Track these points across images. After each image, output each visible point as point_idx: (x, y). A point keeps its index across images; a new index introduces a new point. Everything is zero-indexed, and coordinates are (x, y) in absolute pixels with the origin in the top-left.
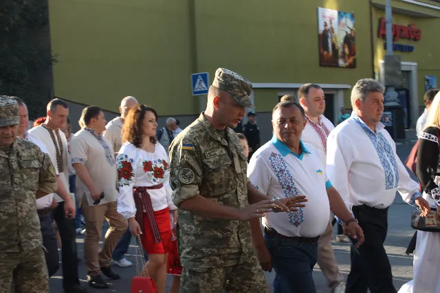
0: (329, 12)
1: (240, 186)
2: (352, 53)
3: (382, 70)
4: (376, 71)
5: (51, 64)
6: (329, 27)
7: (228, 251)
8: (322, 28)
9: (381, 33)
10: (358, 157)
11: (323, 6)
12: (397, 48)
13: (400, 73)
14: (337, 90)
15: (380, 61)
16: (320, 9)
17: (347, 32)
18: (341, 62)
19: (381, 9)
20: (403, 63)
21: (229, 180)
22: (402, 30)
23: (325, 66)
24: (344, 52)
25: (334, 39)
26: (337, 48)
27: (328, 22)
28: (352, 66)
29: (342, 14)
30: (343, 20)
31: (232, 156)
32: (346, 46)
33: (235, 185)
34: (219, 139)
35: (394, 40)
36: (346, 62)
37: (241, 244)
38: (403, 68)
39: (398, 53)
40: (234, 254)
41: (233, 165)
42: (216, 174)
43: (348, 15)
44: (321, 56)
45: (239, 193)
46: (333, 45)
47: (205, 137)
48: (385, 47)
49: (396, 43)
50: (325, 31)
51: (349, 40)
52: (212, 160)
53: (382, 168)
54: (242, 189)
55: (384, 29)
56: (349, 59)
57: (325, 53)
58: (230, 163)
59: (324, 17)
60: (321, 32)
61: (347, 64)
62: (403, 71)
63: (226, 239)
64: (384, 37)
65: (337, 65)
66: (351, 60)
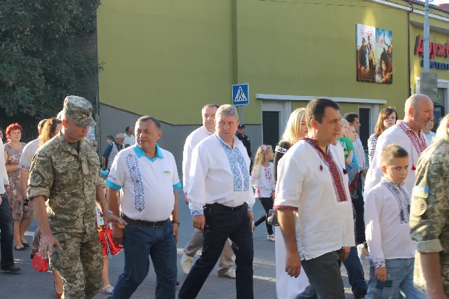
0: (368, 29)
1: (87, 184)
2: (389, 69)
3: (418, 87)
4: (412, 87)
5: (97, 71)
6: (366, 43)
7: (75, 231)
8: (360, 44)
9: (418, 50)
10: (213, 165)
11: (362, 23)
12: (434, 65)
13: (436, 90)
14: (373, 105)
15: (416, 78)
16: (359, 25)
17: (384, 49)
18: (378, 78)
19: (419, 27)
20: (439, 80)
21: (78, 180)
22: (438, 48)
23: (362, 81)
24: (381, 68)
25: (371, 55)
26: (374, 64)
27: (366, 39)
28: (389, 82)
29: (380, 30)
30: (381, 37)
31: (80, 162)
32: (383, 62)
33: (83, 183)
34: (69, 150)
35: (430, 58)
36: (382, 77)
37: (85, 227)
38: (440, 86)
39: (434, 71)
40: (80, 233)
41: (81, 168)
42: (64, 177)
43: (387, 33)
44: (358, 71)
45: (86, 189)
46: (371, 61)
47: (59, 148)
48: (422, 65)
49: (432, 60)
50: (363, 47)
51: (386, 56)
52: (61, 166)
53: (232, 174)
54: (89, 186)
55: (422, 46)
56: (386, 74)
57: (363, 68)
58: (78, 167)
59: (362, 33)
60: (359, 48)
61: (384, 80)
62: (439, 89)
63: (73, 222)
64: (421, 54)
65: (374, 81)
66: (387, 76)
